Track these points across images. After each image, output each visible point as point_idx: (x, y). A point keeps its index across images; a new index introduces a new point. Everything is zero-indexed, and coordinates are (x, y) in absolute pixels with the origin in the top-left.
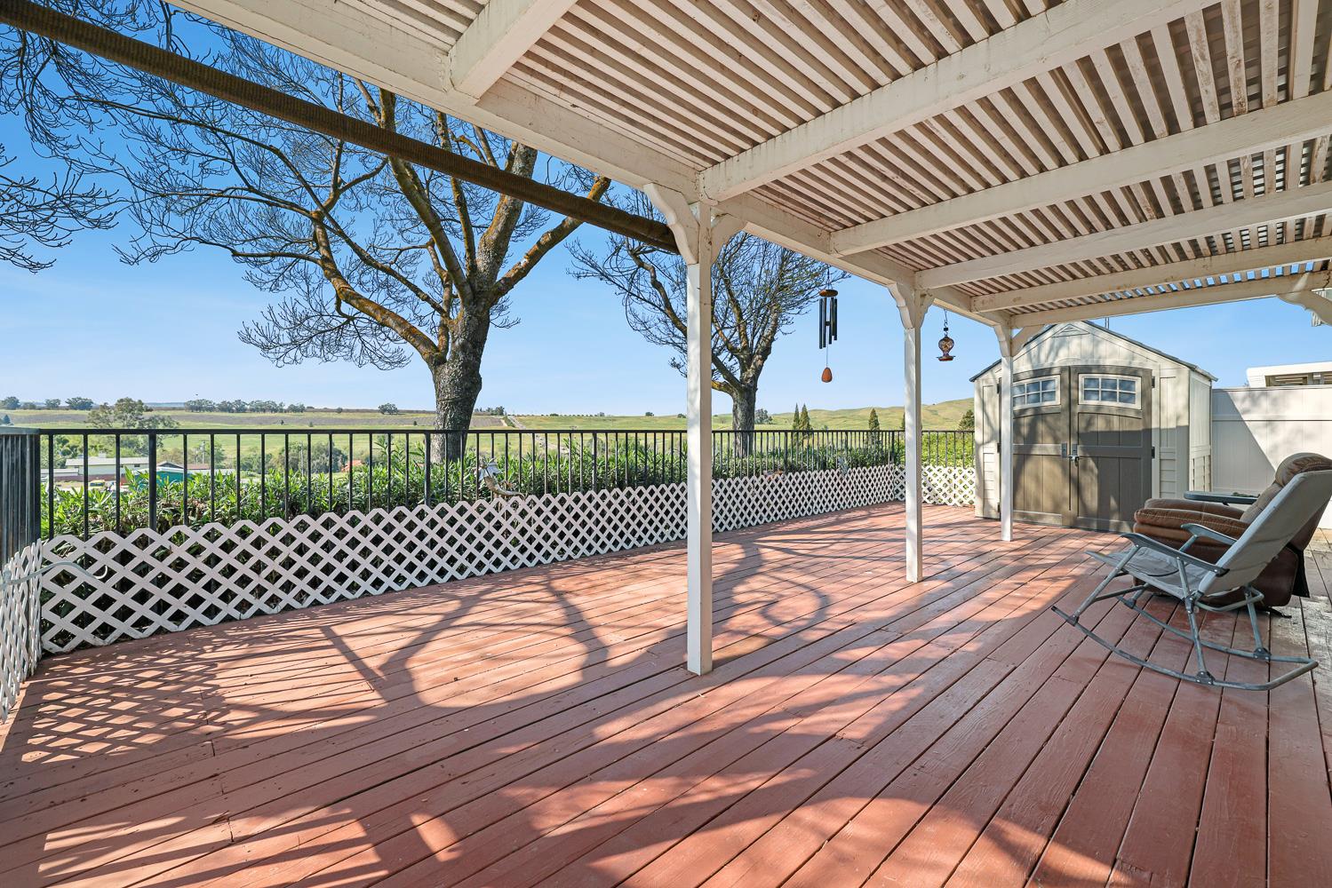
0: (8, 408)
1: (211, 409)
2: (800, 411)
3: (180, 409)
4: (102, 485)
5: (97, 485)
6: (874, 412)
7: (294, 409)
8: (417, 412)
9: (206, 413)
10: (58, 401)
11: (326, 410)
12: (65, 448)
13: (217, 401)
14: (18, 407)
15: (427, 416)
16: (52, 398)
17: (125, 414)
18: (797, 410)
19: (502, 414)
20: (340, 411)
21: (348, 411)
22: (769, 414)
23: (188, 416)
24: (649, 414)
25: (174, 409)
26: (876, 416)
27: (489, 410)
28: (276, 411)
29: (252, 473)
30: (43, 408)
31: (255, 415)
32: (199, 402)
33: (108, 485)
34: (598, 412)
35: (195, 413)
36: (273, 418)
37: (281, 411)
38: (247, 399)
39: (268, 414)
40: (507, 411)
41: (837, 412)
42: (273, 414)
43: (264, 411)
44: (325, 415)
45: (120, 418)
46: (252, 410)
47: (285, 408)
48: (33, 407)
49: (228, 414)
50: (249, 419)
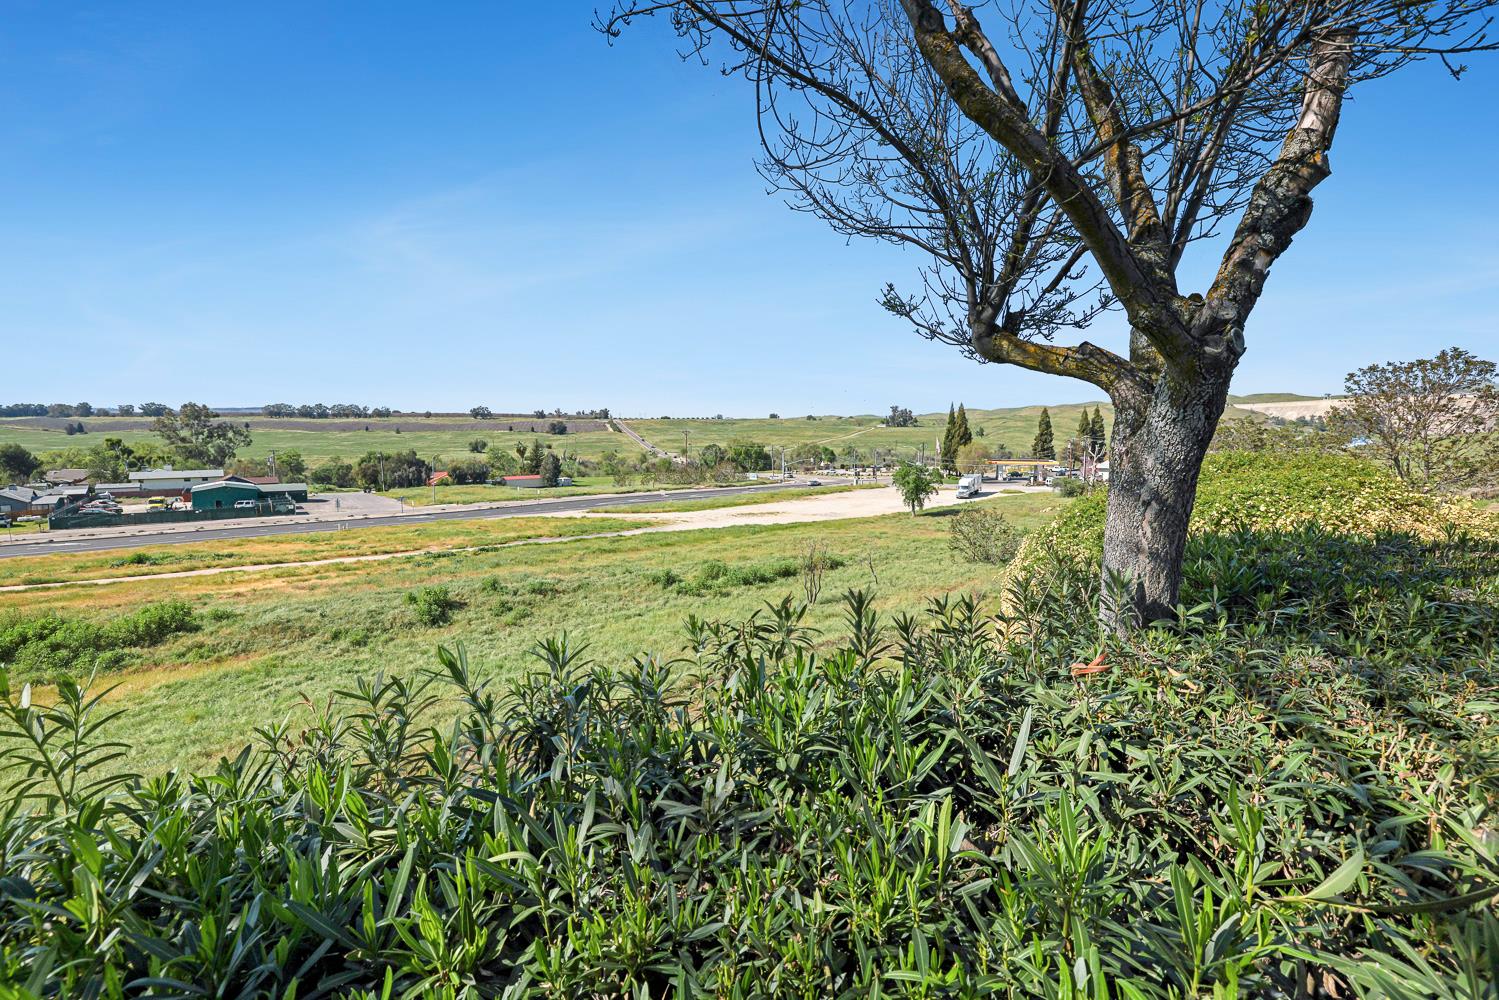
0: (82, 415)
1: (291, 415)
2: (956, 409)
3: (259, 415)
4: (161, 502)
5: (156, 502)
6: (1045, 411)
7: (378, 414)
8: (513, 416)
9: (286, 419)
10: (132, 407)
11: (413, 415)
12: (131, 459)
13: (297, 405)
14: (92, 414)
15: (523, 420)
16: (125, 403)
17: (192, 421)
18: (952, 409)
19: (606, 417)
20: (428, 415)
21: (437, 415)
22: (914, 414)
23: (266, 422)
24: (773, 416)
25: (252, 414)
26: (1048, 416)
27: (592, 412)
28: (360, 416)
29: (332, 486)
30: (118, 415)
31: (337, 420)
32: (278, 406)
33: (169, 502)
34: (714, 414)
35: (275, 419)
36: (358, 423)
37: (366, 416)
38: (329, 403)
39: (351, 420)
40: (613, 414)
41: (993, 412)
42: (357, 420)
43: (347, 416)
44: (413, 420)
45: (187, 425)
46: (335, 415)
47: (370, 412)
48: (105, 413)
49: (308, 420)
50: (331, 425)
